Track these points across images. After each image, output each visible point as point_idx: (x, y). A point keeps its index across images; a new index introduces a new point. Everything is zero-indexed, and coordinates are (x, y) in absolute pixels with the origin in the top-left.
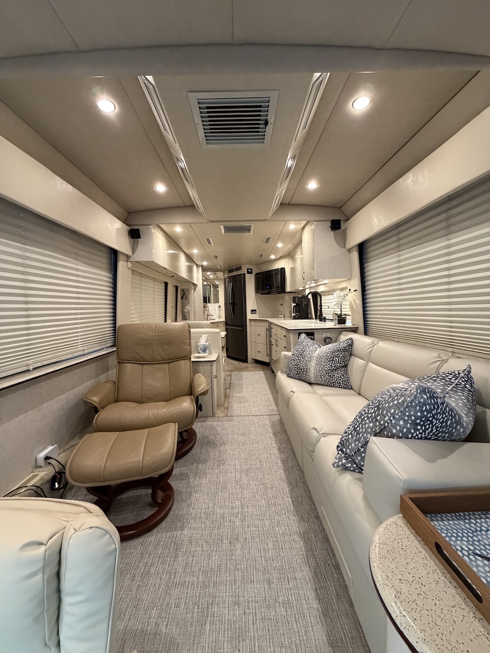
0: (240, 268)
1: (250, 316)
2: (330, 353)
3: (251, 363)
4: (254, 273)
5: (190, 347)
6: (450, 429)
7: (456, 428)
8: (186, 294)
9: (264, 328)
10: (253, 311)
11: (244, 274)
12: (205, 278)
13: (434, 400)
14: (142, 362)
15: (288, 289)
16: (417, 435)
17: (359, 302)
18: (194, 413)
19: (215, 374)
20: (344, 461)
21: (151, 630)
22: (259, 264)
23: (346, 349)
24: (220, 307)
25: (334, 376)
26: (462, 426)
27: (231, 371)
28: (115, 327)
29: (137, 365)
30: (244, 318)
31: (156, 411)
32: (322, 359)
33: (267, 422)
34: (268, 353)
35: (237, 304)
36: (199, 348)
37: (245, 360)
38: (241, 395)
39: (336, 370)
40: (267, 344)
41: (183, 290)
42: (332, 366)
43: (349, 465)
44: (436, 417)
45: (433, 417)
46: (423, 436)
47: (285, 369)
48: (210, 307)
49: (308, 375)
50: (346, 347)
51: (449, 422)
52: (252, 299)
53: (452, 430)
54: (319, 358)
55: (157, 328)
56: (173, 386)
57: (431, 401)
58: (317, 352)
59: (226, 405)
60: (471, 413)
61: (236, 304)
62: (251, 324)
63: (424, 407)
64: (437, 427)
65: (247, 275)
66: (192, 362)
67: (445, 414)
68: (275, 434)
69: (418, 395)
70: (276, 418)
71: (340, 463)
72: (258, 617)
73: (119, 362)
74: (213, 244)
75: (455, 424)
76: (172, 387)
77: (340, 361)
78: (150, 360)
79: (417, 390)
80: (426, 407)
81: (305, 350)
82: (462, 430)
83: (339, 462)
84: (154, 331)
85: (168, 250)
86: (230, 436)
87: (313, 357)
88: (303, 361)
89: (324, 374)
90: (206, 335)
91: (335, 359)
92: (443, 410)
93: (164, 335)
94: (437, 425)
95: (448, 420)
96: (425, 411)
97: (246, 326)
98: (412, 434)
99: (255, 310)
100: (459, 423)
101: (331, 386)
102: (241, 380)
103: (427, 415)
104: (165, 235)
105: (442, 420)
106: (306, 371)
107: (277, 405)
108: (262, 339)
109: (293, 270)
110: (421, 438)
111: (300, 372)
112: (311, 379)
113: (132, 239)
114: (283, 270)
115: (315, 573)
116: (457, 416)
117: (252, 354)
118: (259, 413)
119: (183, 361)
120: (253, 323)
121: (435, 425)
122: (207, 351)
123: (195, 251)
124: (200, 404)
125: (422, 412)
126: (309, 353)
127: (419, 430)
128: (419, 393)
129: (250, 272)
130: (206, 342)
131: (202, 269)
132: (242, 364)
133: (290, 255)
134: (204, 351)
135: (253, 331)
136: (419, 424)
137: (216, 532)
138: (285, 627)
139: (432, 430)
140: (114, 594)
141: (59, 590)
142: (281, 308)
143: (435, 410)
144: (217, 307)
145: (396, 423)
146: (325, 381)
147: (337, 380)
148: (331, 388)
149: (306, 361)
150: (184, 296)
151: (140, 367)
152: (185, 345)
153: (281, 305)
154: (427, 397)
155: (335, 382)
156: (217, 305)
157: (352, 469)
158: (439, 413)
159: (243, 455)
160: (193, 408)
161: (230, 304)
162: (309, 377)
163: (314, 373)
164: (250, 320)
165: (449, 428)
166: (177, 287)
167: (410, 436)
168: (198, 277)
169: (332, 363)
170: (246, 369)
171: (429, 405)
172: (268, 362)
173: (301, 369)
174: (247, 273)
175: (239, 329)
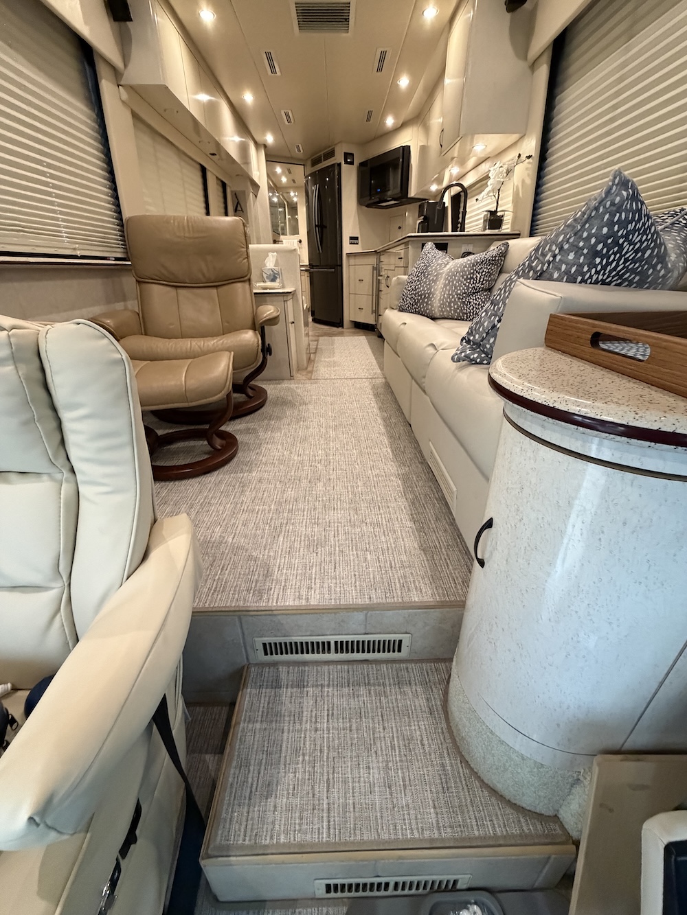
0: (331, 154)
1: (347, 248)
2: (470, 266)
3: (348, 328)
4: (356, 162)
5: (248, 261)
6: (646, 266)
7: (654, 267)
8: (241, 202)
9: (370, 268)
10: (354, 240)
11: (339, 165)
12: (272, 182)
13: (637, 205)
14: (176, 283)
15: (413, 192)
16: (591, 277)
17: (531, 182)
18: (258, 346)
19: (291, 319)
20: (468, 352)
21: (215, 540)
23: (495, 260)
24: (300, 241)
25: (470, 303)
26: (665, 267)
27: (318, 336)
28: (121, 219)
29: (168, 289)
30: (339, 252)
31: (202, 343)
32: (455, 276)
33: (367, 384)
34: (374, 309)
35: (328, 226)
36: (265, 276)
37: (340, 324)
38: (332, 359)
39: (474, 293)
40: (373, 295)
41: (235, 195)
42: (468, 288)
43: (476, 355)
44: (631, 237)
45: (626, 237)
46: (600, 277)
47: (397, 303)
49: (430, 304)
50: (495, 257)
51: (649, 252)
52: (351, 219)
53: (648, 269)
54: (451, 274)
55: (190, 224)
56: (228, 322)
57: (631, 205)
58: (448, 266)
59: (309, 369)
60: (684, 257)
61: (326, 227)
62: (349, 261)
63: (618, 215)
64: (626, 260)
65: (344, 166)
66: (255, 294)
67: (647, 236)
68: (376, 396)
69: (614, 188)
70: (380, 381)
71: (463, 354)
72: (340, 532)
73: (138, 282)
74: (278, 73)
75: (655, 260)
76: (226, 324)
77: (482, 280)
78: (188, 281)
79: (615, 178)
80: (620, 216)
81: (430, 265)
82: (662, 272)
83: (461, 353)
84: (186, 228)
85: (196, 93)
86: (314, 397)
87: (441, 274)
88: (426, 282)
89: (455, 300)
90: (275, 253)
91: (475, 276)
92: (646, 226)
93: (204, 237)
94: (626, 256)
95: (647, 247)
96: (616, 223)
97: (341, 266)
98: (583, 274)
99: (357, 238)
100: (662, 258)
101: (463, 320)
102: (332, 345)
103: (618, 231)
104: (183, 33)
105: (638, 245)
106: (429, 296)
107: (382, 369)
108: (367, 287)
109: (424, 149)
110: (596, 282)
111: (419, 300)
112: (434, 310)
113: (117, 23)
114: (406, 150)
115: (413, 503)
116: (663, 247)
117: (350, 314)
118: (356, 377)
119: (239, 285)
120: (352, 261)
121: (625, 255)
122: (278, 280)
123: (248, 98)
124: (269, 345)
125: (611, 224)
126: (436, 269)
127: (596, 266)
128: (617, 185)
129: (348, 157)
130: (275, 266)
131: (266, 155)
132: (335, 329)
133: (420, 118)
134: (273, 280)
135: (352, 275)
136: (598, 254)
137: (293, 474)
138: (371, 539)
139: (617, 265)
140: (132, 414)
141: (54, 409)
143: (634, 223)
144: (296, 241)
145: (563, 258)
146: (455, 311)
147: (473, 309)
148: (463, 322)
149: (430, 281)
150: (239, 208)
151: (172, 291)
152: (239, 257)
153: (400, 228)
154: (628, 195)
155: (470, 312)
157: (478, 360)
158: (639, 229)
159: (330, 413)
160: (256, 340)
161: (316, 226)
162: (432, 306)
163: (440, 300)
164: (349, 255)
165: (644, 265)
166: (224, 185)
167: (579, 278)
168: (258, 169)
169: (470, 283)
170: (341, 334)
171: (627, 211)
172: (374, 323)
173: (421, 295)
174: (343, 162)
175: (332, 272)
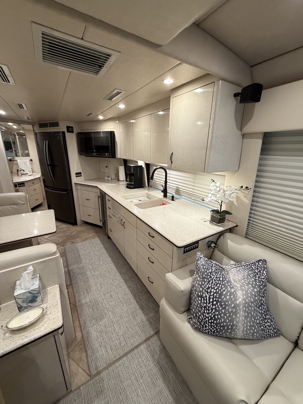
0: (56, 124)
1: (75, 179)
3: (82, 227)
4: (76, 132)
9: (95, 194)
10: (78, 174)
11: (64, 133)
15: (119, 156)
22: (80, 122)
24: (31, 160)
30: (69, 180)
32: (251, 306)
34: (102, 219)
35: (58, 165)
37: (75, 223)
40: (99, 210)
48: (18, 161)
52: (76, 163)
62: (77, 187)
65: (68, 135)
97: (72, 190)
99: (80, 173)
114: (112, 134)
117: (80, 216)
120: (79, 187)
129: (70, 130)
132: (71, 228)
142: (107, 170)
153: (107, 167)
156: (27, 159)
161: (48, 165)
164: (76, 184)
170: (79, 236)
173: (224, 326)
174: (66, 132)
175: (65, 194)
